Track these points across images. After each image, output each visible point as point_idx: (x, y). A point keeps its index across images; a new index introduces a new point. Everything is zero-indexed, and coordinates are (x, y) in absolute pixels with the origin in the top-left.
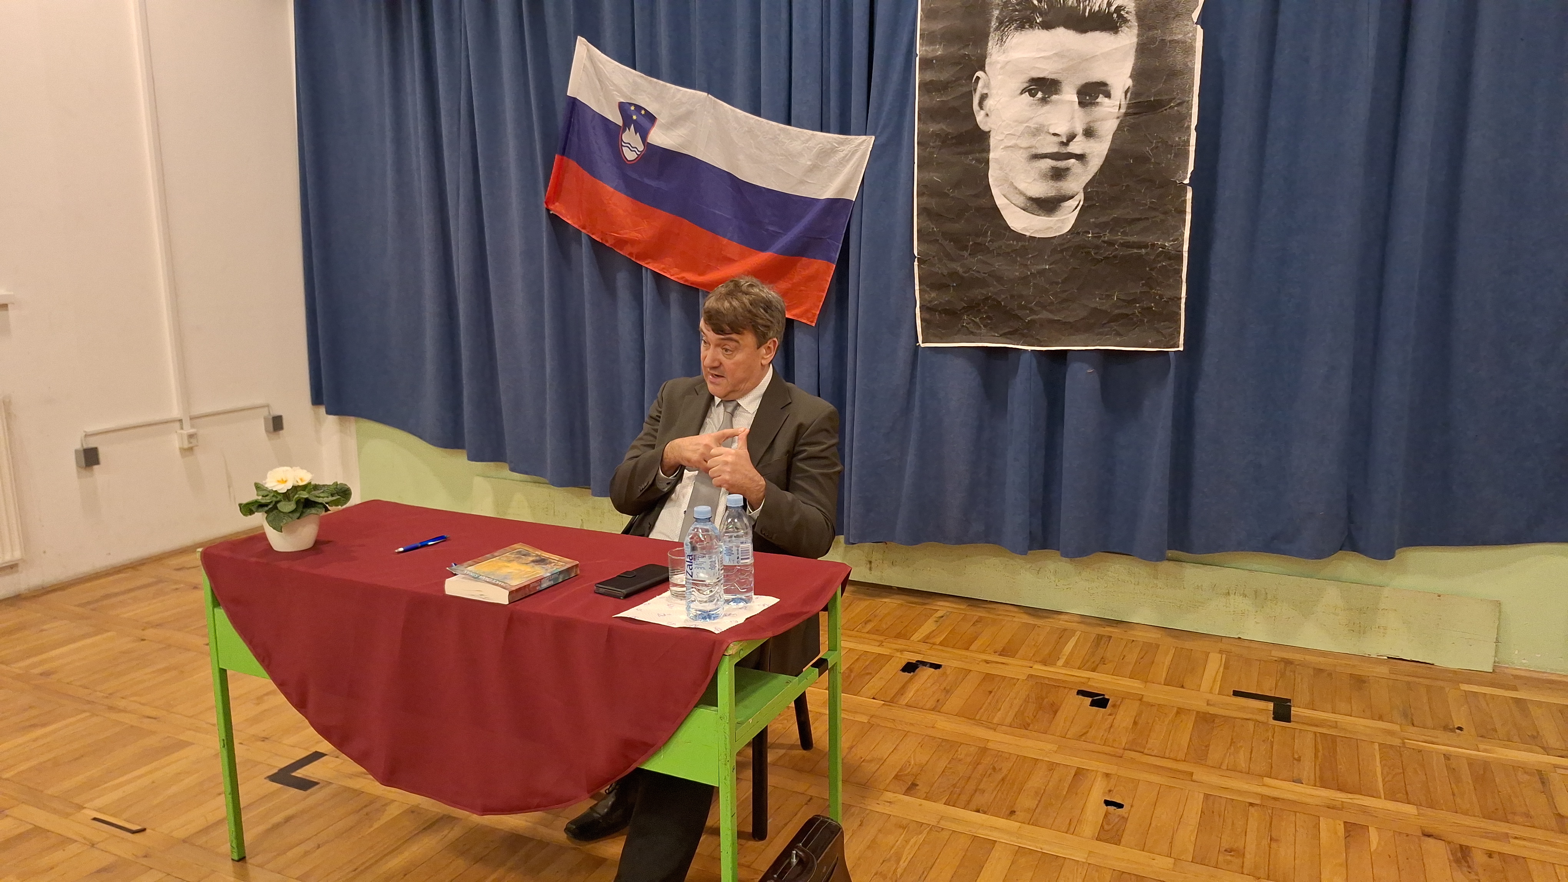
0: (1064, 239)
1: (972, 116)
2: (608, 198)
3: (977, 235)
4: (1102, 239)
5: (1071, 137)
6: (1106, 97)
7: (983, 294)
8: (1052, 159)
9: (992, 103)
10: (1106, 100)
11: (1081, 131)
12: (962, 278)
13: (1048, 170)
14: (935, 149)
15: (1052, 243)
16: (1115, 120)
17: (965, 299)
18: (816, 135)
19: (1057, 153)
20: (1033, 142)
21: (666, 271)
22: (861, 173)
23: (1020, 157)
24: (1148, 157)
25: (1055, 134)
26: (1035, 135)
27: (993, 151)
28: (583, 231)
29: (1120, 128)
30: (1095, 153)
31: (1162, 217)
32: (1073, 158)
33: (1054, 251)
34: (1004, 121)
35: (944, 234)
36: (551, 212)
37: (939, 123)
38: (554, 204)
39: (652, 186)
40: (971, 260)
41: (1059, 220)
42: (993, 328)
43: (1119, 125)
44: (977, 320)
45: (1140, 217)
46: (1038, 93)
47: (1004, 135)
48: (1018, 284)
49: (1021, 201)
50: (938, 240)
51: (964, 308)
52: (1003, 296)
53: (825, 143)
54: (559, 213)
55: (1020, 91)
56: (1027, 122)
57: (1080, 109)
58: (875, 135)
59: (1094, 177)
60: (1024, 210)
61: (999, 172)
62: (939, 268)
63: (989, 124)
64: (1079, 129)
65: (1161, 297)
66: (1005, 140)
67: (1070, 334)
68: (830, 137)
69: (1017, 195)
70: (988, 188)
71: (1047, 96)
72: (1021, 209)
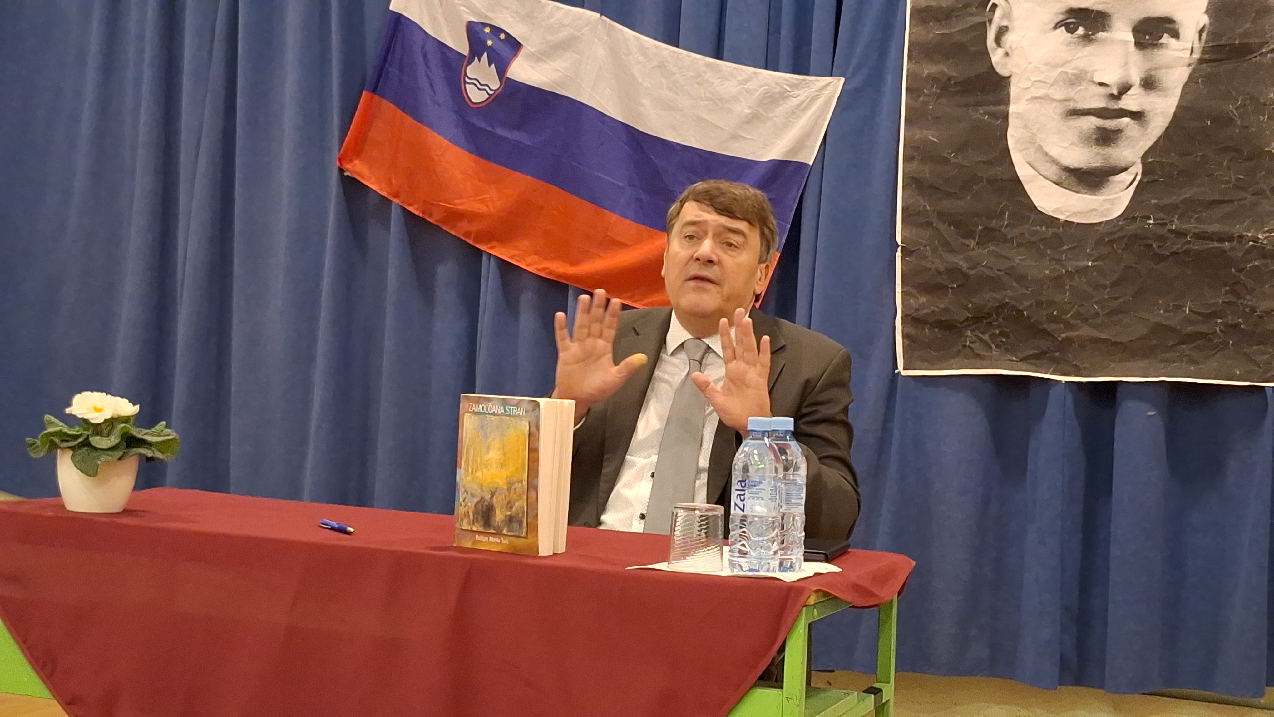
0: (1114, 226)
1: (985, 54)
2: (439, 153)
3: (990, 218)
4: (1169, 227)
5: (1125, 89)
6: (1172, 37)
7: (995, 299)
8: (1098, 117)
9: (1015, 39)
10: (1173, 41)
11: (1138, 81)
12: (966, 276)
13: (1091, 131)
14: (931, 99)
15: (1098, 230)
16: (1185, 68)
17: (970, 305)
18: (760, 73)
19: (1104, 109)
20: (1071, 93)
21: (519, 259)
22: (822, 127)
23: (1054, 112)
24: (1234, 119)
25: (1101, 84)
26: (1073, 84)
27: (1014, 103)
28: (395, 200)
29: (1191, 79)
30: (1158, 111)
31: (1251, 199)
32: (1126, 116)
33: (1100, 241)
34: (1032, 63)
35: (941, 215)
36: (346, 174)
37: (938, 62)
38: (351, 161)
39: (508, 139)
40: (980, 251)
41: (1107, 200)
42: (1009, 349)
43: (1190, 75)
44: (986, 337)
45: (1221, 198)
46: (1077, 29)
47: (1030, 83)
48: (1049, 287)
49: (1053, 171)
50: (933, 223)
51: (967, 319)
52: (1026, 304)
53: (773, 85)
54: (360, 175)
55: (1053, 25)
56: (1063, 65)
57: (1137, 51)
58: (844, 77)
59: (1156, 143)
60: (1057, 184)
61: (1025, 131)
62: (933, 263)
63: (1009, 67)
64: (1136, 78)
65: (1253, 310)
66: (1032, 89)
67: (1121, 361)
68: (780, 77)
69: (1046, 164)
70: (1006, 151)
71: (1090, 33)
72: (1054, 183)
